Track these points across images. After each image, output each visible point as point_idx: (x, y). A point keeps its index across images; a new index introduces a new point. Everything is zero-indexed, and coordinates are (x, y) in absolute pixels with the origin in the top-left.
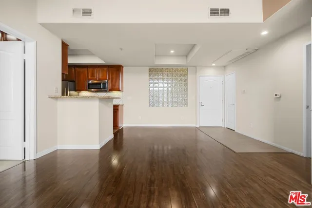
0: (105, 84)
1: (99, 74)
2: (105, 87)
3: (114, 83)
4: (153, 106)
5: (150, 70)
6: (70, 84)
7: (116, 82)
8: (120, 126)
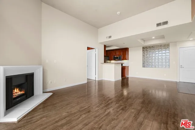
0: (120, 57)
1: (118, 53)
2: (120, 59)
3: (124, 56)
4: (144, 67)
5: (143, 48)
6: (107, 58)
7: (125, 56)
8: (126, 76)
